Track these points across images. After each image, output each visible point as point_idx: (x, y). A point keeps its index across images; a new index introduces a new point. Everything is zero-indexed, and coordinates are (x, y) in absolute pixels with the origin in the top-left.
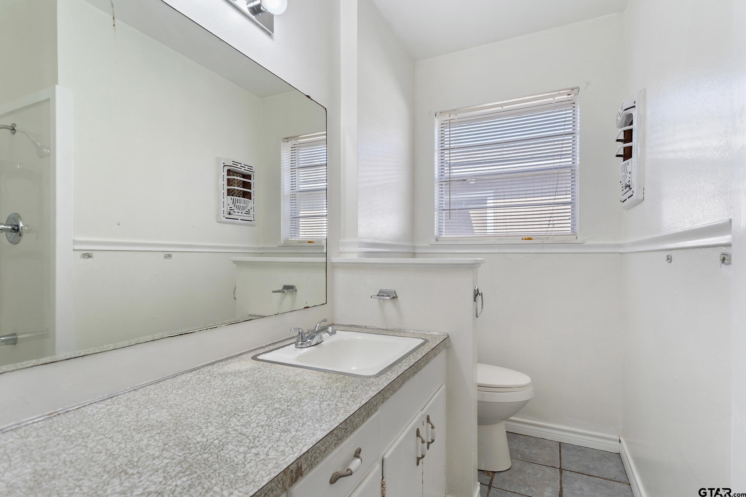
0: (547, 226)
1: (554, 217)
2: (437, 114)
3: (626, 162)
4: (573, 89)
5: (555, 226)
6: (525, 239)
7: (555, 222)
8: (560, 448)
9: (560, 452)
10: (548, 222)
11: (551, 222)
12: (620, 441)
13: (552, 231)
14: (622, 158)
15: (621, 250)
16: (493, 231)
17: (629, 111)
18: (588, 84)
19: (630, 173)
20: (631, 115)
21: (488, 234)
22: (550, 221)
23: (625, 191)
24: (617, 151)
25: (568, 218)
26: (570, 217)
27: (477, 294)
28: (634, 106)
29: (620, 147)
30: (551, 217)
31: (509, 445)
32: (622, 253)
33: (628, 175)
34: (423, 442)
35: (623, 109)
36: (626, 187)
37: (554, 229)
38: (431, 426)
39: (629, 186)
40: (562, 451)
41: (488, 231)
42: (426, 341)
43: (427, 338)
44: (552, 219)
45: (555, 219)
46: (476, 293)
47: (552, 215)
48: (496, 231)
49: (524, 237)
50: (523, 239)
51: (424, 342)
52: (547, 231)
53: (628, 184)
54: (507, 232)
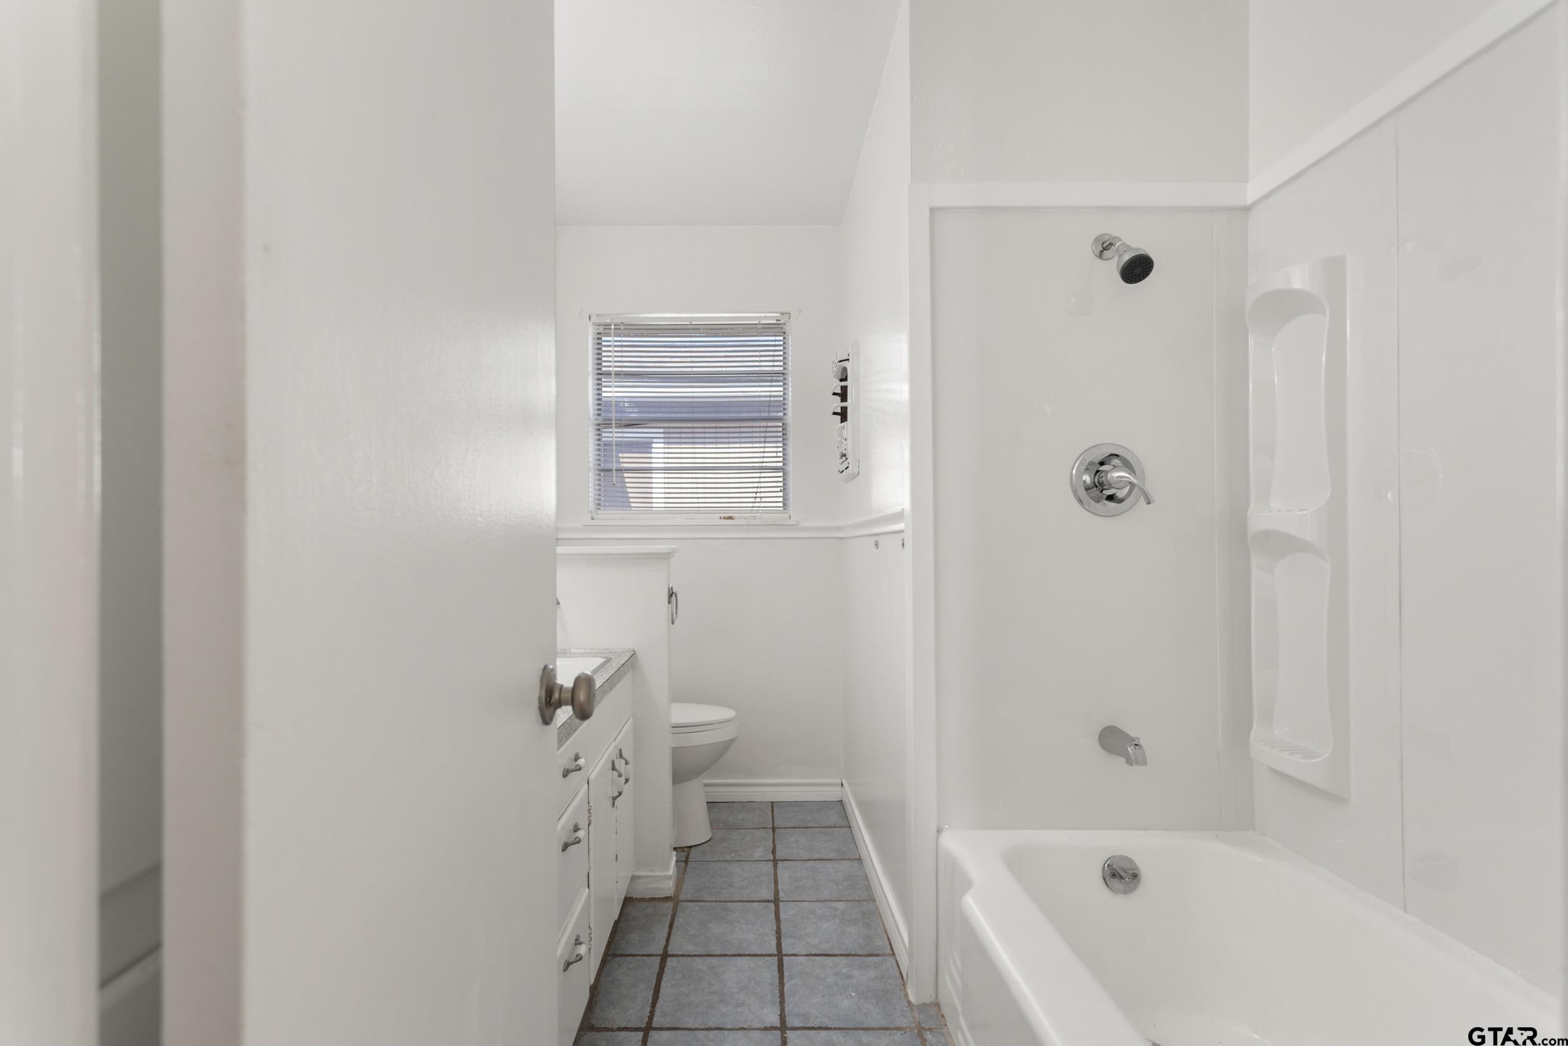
0: (753, 500)
1: (761, 487)
2: (592, 316)
3: (843, 424)
4: (783, 314)
5: (763, 500)
6: (724, 518)
7: (762, 495)
8: (772, 807)
9: (772, 811)
10: (754, 495)
11: (758, 495)
12: (842, 785)
13: (759, 507)
14: (839, 417)
15: (841, 535)
16: (663, 505)
17: (844, 364)
18: (801, 311)
19: (845, 440)
20: (845, 369)
21: (654, 509)
22: (756, 493)
23: (841, 460)
24: (833, 408)
25: (778, 489)
26: (782, 488)
27: (671, 594)
28: (848, 360)
29: (836, 404)
30: (758, 487)
31: (709, 815)
32: (842, 538)
33: (845, 442)
34: (620, 776)
35: (838, 360)
36: (842, 456)
37: (762, 505)
38: (624, 762)
39: (845, 456)
40: (775, 810)
41: (654, 505)
42: (608, 660)
43: (610, 656)
44: (759, 490)
45: (762, 490)
46: (671, 592)
47: (759, 485)
48: (667, 505)
49: (722, 515)
50: (721, 518)
51: (604, 662)
52: (753, 507)
53: (844, 452)
54: (699, 507)
